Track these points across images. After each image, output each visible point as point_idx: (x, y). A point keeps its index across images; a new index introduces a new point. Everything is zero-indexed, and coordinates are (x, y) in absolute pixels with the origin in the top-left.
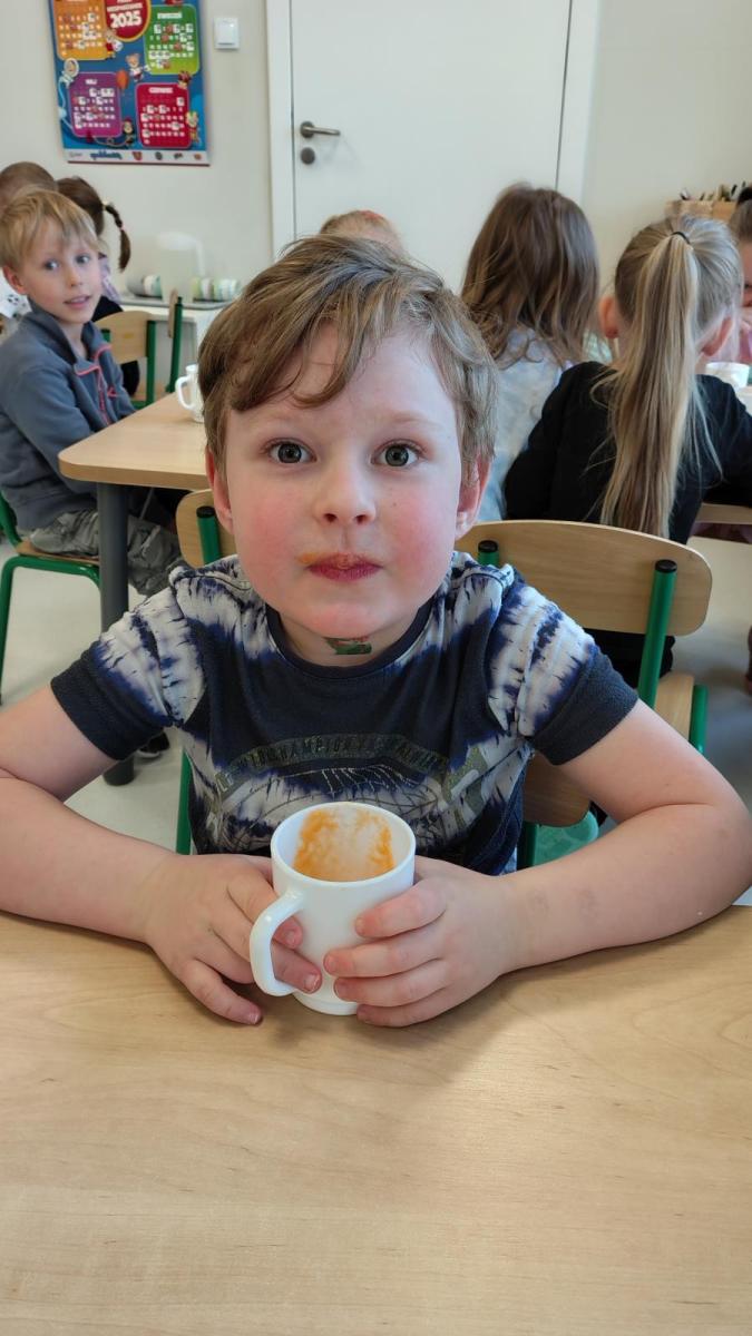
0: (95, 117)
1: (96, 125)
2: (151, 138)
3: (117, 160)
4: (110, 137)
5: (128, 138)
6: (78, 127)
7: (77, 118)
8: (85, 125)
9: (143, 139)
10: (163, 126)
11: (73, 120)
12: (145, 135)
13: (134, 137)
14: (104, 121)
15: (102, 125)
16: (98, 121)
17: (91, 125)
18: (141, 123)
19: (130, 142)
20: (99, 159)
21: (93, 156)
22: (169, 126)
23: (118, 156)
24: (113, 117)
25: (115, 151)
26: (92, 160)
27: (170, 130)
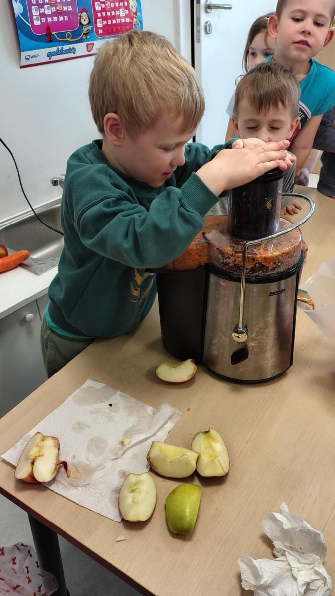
0: (54, 10)
1: (55, 19)
2: (103, 28)
3: (71, 55)
4: (68, 32)
5: (85, 30)
6: (37, 23)
7: (35, 13)
8: (44, 20)
9: (97, 29)
10: (113, 13)
11: (32, 16)
12: (100, 25)
13: (90, 28)
14: (62, 13)
15: (61, 19)
16: (58, 14)
17: (49, 20)
18: (96, 12)
19: (86, 34)
20: (54, 58)
21: (50, 55)
22: (117, 13)
23: (73, 50)
24: (70, 8)
25: (71, 46)
26: (47, 59)
27: (119, 17)
